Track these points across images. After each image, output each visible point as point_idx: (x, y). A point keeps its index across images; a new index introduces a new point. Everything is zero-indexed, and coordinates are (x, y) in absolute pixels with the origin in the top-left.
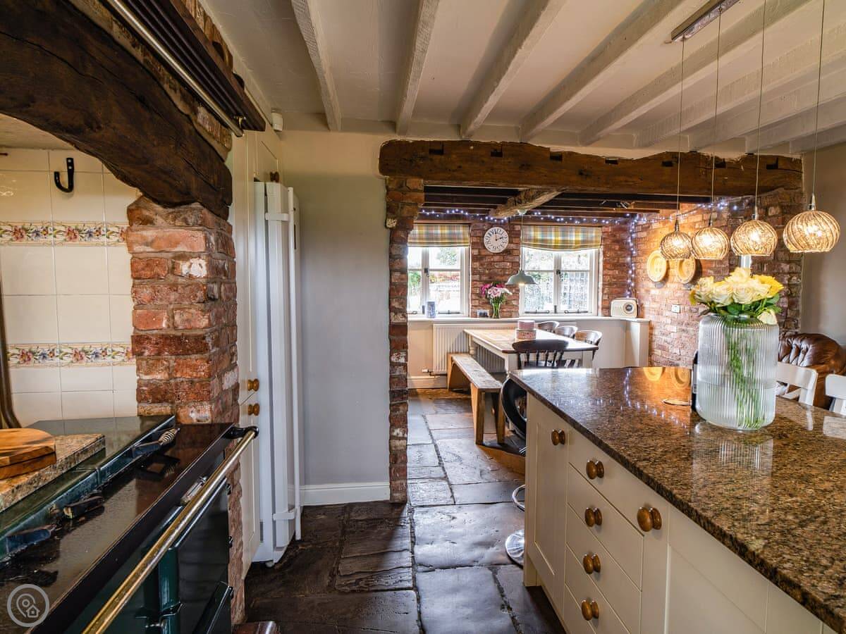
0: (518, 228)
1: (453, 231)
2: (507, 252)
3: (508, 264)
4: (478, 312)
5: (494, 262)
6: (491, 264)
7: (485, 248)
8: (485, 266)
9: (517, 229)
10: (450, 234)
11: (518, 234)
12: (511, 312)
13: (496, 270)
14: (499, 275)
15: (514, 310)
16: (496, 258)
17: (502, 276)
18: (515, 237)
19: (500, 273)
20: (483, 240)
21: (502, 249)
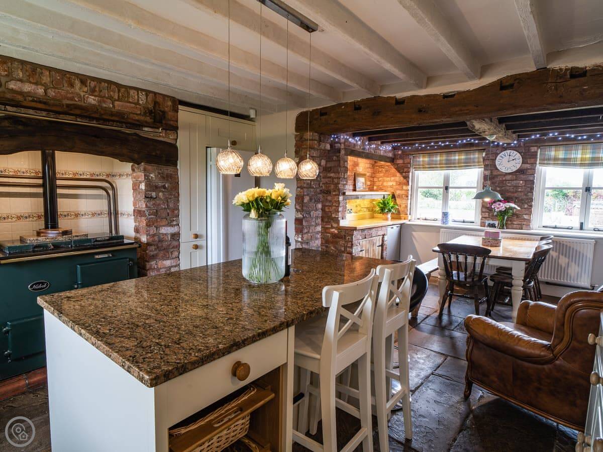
0: (533, 149)
1: (469, 156)
2: (521, 171)
3: (521, 182)
4: (487, 222)
5: (506, 180)
6: (503, 183)
7: (497, 169)
8: (497, 184)
9: (533, 151)
10: (466, 159)
11: (534, 155)
12: (521, 225)
13: (508, 188)
14: (511, 192)
15: (525, 223)
16: (508, 177)
17: (513, 193)
18: (530, 158)
19: (512, 190)
20: (495, 163)
21: (514, 169)
